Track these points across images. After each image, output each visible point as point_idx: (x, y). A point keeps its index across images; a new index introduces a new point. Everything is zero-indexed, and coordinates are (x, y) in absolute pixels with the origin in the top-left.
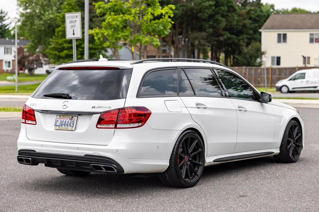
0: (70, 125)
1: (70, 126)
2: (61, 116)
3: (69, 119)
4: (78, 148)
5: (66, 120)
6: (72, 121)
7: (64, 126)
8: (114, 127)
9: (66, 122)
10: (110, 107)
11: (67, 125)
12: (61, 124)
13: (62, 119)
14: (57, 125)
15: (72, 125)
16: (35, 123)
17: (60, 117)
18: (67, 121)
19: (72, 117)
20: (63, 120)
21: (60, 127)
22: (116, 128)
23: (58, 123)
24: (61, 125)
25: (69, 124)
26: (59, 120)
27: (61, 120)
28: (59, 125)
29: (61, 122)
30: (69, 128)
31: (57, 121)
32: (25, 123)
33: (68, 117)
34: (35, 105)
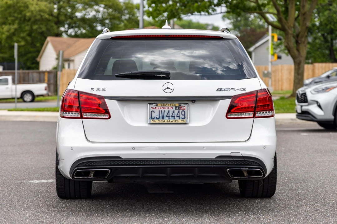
0: (179, 117)
1: (178, 118)
2: (159, 105)
3: (174, 108)
4: (204, 148)
5: (168, 110)
6: (181, 111)
7: (167, 118)
8: (252, 116)
9: (170, 112)
10: (244, 89)
11: (172, 116)
12: (161, 115)
13: (161, 108)
14: (153, 117)
15: (183, 117)
17: (157, 105)
18: (171, 111)
19: (180, 105)
20: (163, 110)
21: (161, 119)
22: (254, 117)
23: (156, 115)
24: (161, 117)
25: (175, 116)
26: (157, 111)
27: (158, 110)
28: (158, 117)
29: (161, 113)
30: (180, 121)
31: (153, 112)
32: (82, 118)
33: (173, 106)
34: (104, 89)
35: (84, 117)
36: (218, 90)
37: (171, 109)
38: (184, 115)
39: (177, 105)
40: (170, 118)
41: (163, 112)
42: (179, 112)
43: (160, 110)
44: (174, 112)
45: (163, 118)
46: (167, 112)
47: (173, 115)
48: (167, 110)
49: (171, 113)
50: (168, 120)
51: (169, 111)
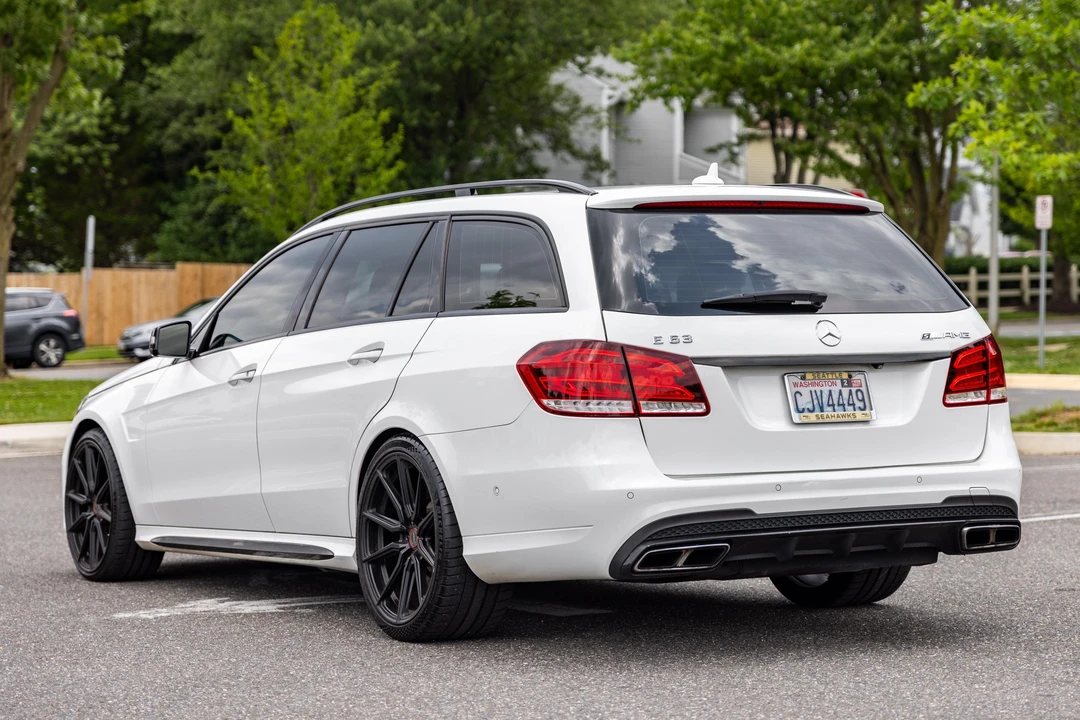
0: (854, 405)
1: (852, 408)
2: (809, 376)
3: (839, 382)
4: (919, 480)
5: (828, 388)
6: (854, 390)
7: (830, 409)
8: (983, 399)
9: (833, 393)
10: (967, 336)
11: (839, 405)
12: (816, 402)
13: (813, 384)
14: (801, 408)
15: (861, 405)
16: (701, 408)
17: (803, 378)
18: (835, 390)
19: (850, 376)
20: (818, 389)
21: (817, 412)
22: (988, 401)
23: (805, 401)
24: (817, 408)
25: (846, 402)
26: (805, 391)
27: (809, 389)
28: (810, 407)
29: (814, 397)
30: (859, 415)
31: (798, 395)
32: (637, 413)
33: (837, 378)
34: (688, 340)
35: (644, 411)
36: (923, 337)
37: (831, 386)
38: (863, 400)
39: (845, 376)
40: (836, 407)
41: (819, 394)
42: (850, 393)
43: (813, 389)
44: (840, 393)
45: (822, 410)
46: (828, 393)
47: (841, 402)
48: (826, 389)
49: (835, 396)
50: (833, 413)
51: (830, 391)
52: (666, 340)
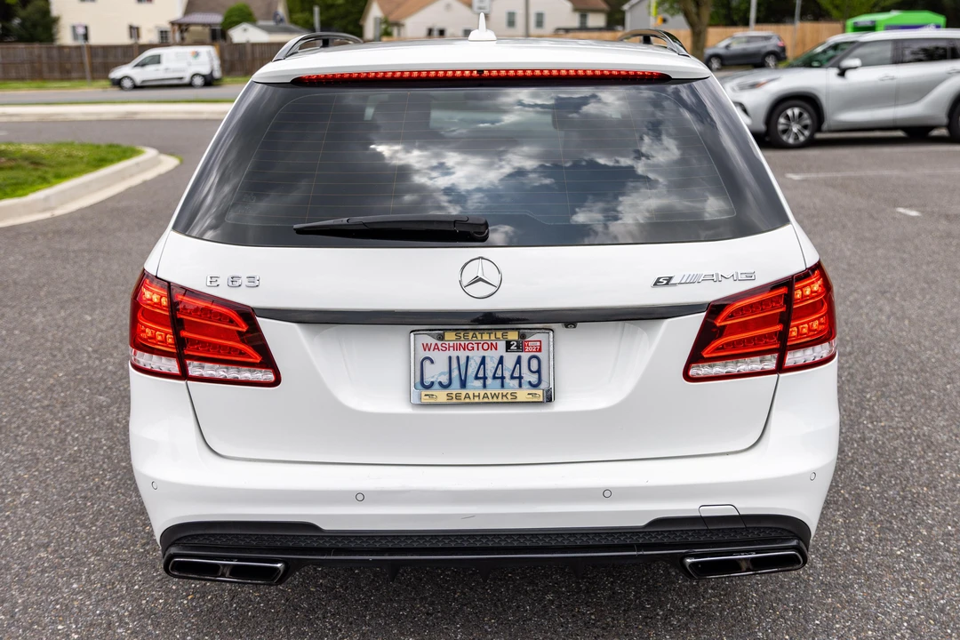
0: (520, 378)
1: (516, 382)
2: (450, 336)
3: (502, 345)
4: (607, 494)
5: (482, 353)
6: (525, 356)
7: (479, 383)
8: (771, 366)
9: (488, 360)
10: (750, 277)
11: (494, 377)
12: (455, 373)
13: (456, 348)
14: (427, 381)
15: (534, 378)
17: (441, 338)
18: (492, 357)
19: (523, 336)
20: (463, 354)
21: (455, 389)
22: (781, 368)
23: (435, 372)
24: (456, 382)
25: (507, 374)
26: (441, 358)
27: (448, 353)
28: (445, 380)
29: (454, 365)
30: (523, 395)
31: (427, 363)
32: (184, 375)
33: (498, 339)
34: (253, 282)
35: (192, 374)
36: (657, 283)
37: (492, 350)
38: (539, 371)
39: (513, 336)
40: (489, 381)
41: (463, 361)
42: (519, 361)
43: (454, 354)
44: (501, 361)
45: (463, 385)
46: (479, 361)
47: (499, 374)
48: (476, 356)
49: (491, 366)
50: (482, 393)
51: (484, 358)
52: (223, 281)
